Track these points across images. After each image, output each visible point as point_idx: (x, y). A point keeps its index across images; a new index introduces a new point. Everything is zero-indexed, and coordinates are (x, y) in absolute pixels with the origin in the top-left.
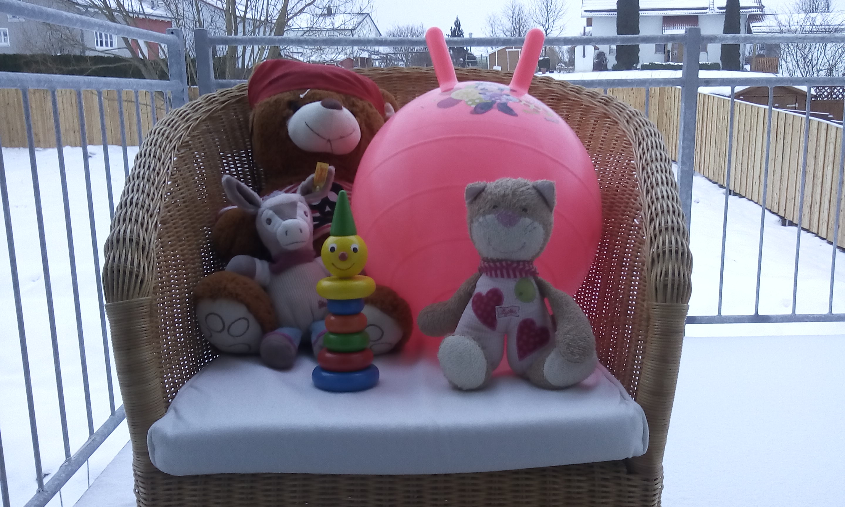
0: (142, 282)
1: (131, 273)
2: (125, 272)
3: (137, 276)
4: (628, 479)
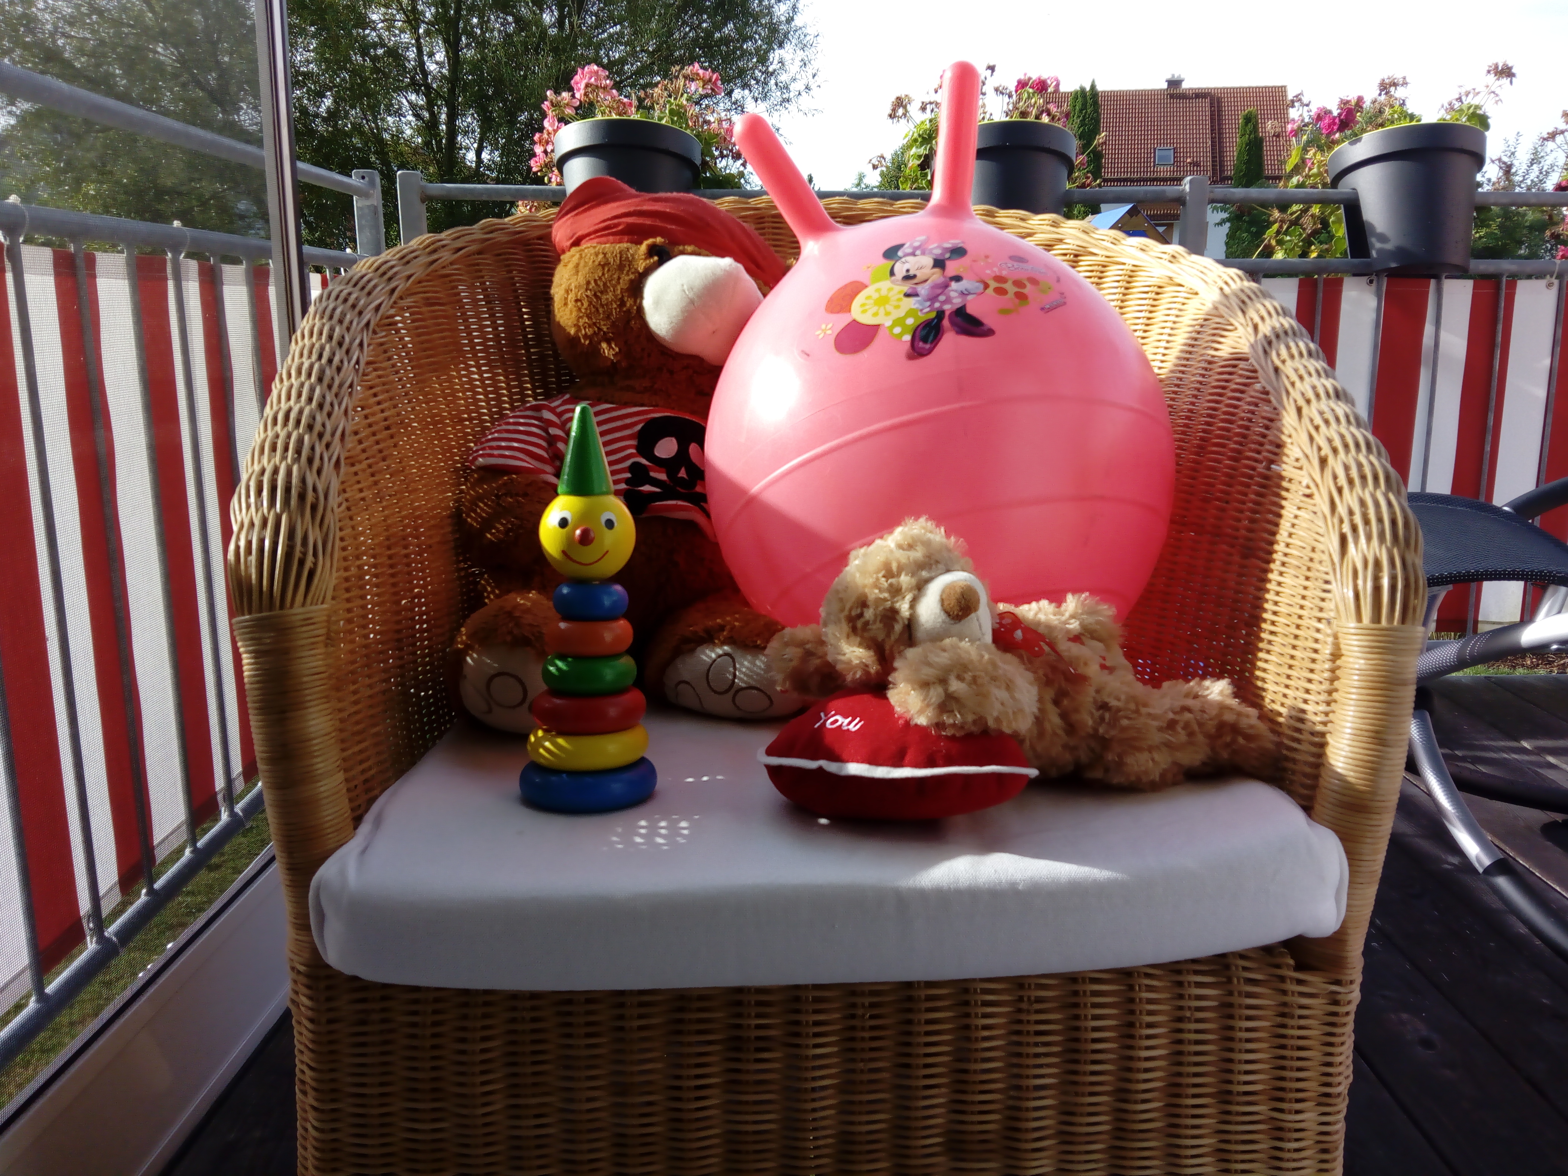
0: (312, 574)
2: (275, 552)
3: (302, 562)
4: (1300, 982)
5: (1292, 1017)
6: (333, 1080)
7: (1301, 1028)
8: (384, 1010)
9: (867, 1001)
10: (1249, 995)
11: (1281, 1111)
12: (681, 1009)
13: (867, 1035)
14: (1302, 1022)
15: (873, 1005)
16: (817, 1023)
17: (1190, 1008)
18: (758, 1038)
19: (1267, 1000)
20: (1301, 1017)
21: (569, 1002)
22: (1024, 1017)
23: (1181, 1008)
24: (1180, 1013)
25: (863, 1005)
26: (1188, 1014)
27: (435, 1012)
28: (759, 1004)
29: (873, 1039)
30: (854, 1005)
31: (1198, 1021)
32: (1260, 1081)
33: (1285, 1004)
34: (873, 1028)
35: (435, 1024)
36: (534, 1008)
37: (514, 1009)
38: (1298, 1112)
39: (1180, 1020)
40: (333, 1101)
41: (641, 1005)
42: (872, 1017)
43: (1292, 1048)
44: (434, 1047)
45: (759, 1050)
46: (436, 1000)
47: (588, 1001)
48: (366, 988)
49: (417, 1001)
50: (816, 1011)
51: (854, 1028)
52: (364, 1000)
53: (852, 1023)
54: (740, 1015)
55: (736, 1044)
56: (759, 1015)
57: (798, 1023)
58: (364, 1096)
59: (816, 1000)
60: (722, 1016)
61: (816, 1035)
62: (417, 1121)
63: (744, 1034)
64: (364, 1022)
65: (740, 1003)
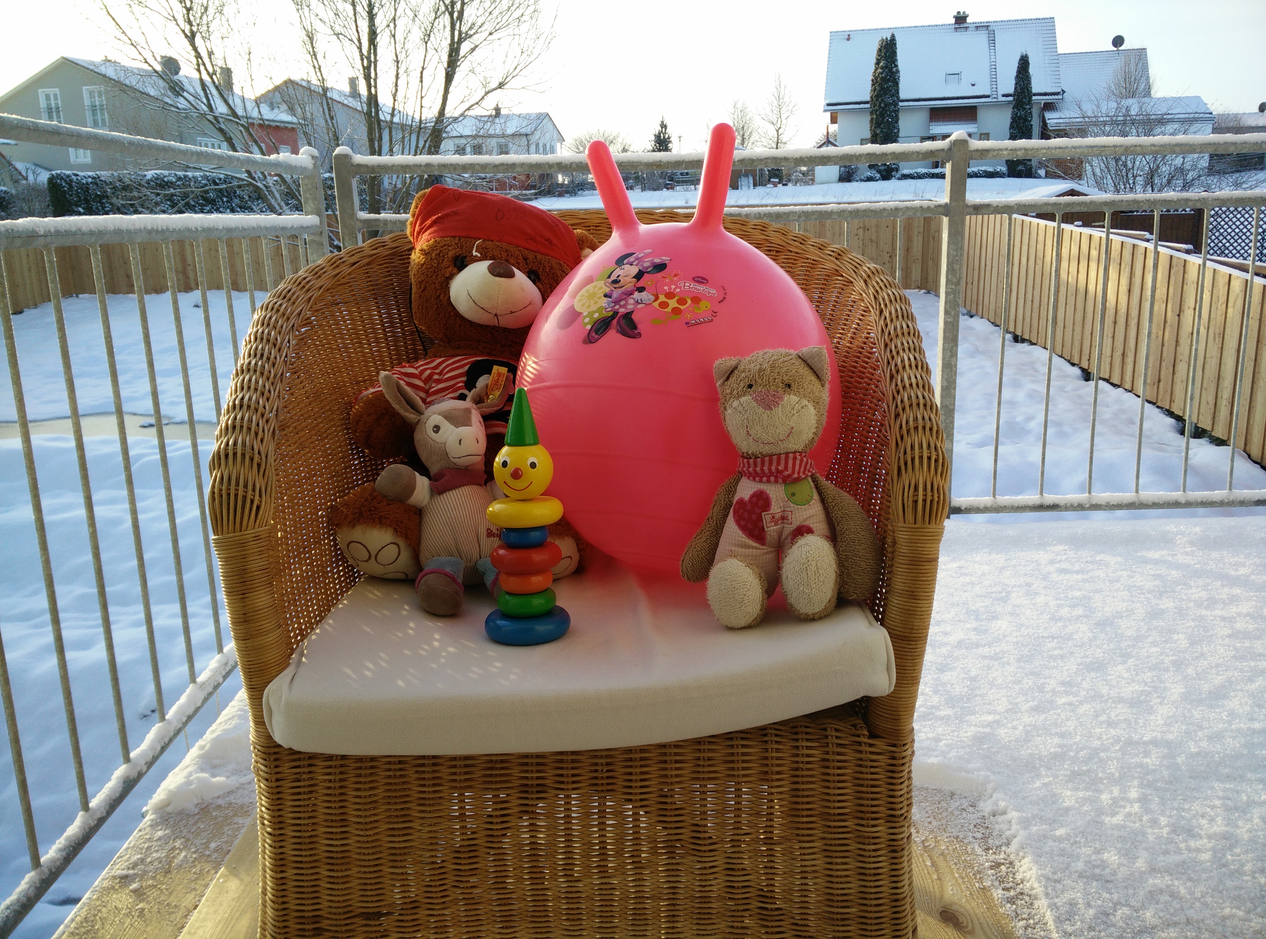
0: (258, 508)
1: (244, 496)
2: (236, 495)
3: (252, 502)
4: (871, 745)
5: (866, 767)
6: (280, 816)
7: (872, 773)
8: (310, 772)
9: (604, 761)
10: (839, 754)
11: (863, 825)
12: (491, 769)
13: (604, 782)
14: (872, 770)
15: (608, 764)
16: (573, 775)
17: (802, 762)
18: (538, 785)
19: (850, 755)
20: (871, 767)
21: (423, 765)
22: (701, 769)
23: (797, 762)
24: (796, 766)
25: (602, 764)
26: (801, 766)
27: (341, 773)
28: (538, 764)
29: (608, 784)
30: (596, 764)
32: (849, 807)
33: (861, 759)
34: (608, 778)
35: (341, 780)
36: (401, 769)
37: (390, 770)
38: (873, 826)
39: (797, 769)
40: (280, 829)
41: (466, 766)
42: (607, 771)
43: (867, 786)
44: (341, 794)
45: (538, 792)
46: (342, 766)
47: (434, 765)
48: (299, 759)
49: (330, 767)
50: (573, 768)
51: (596, 778)
52: (299, 767)
53: (595, 775)
54: (527, 771)
55: (525, 789)
56: (538, 771)
57: (562, 775)
58: (300, 825)
59: (573, 761)
60: (516, 772)
61: (573, 782)
62: (332, 839)
63: (529, 782)
64: (299, 781)
65: (526, 764)
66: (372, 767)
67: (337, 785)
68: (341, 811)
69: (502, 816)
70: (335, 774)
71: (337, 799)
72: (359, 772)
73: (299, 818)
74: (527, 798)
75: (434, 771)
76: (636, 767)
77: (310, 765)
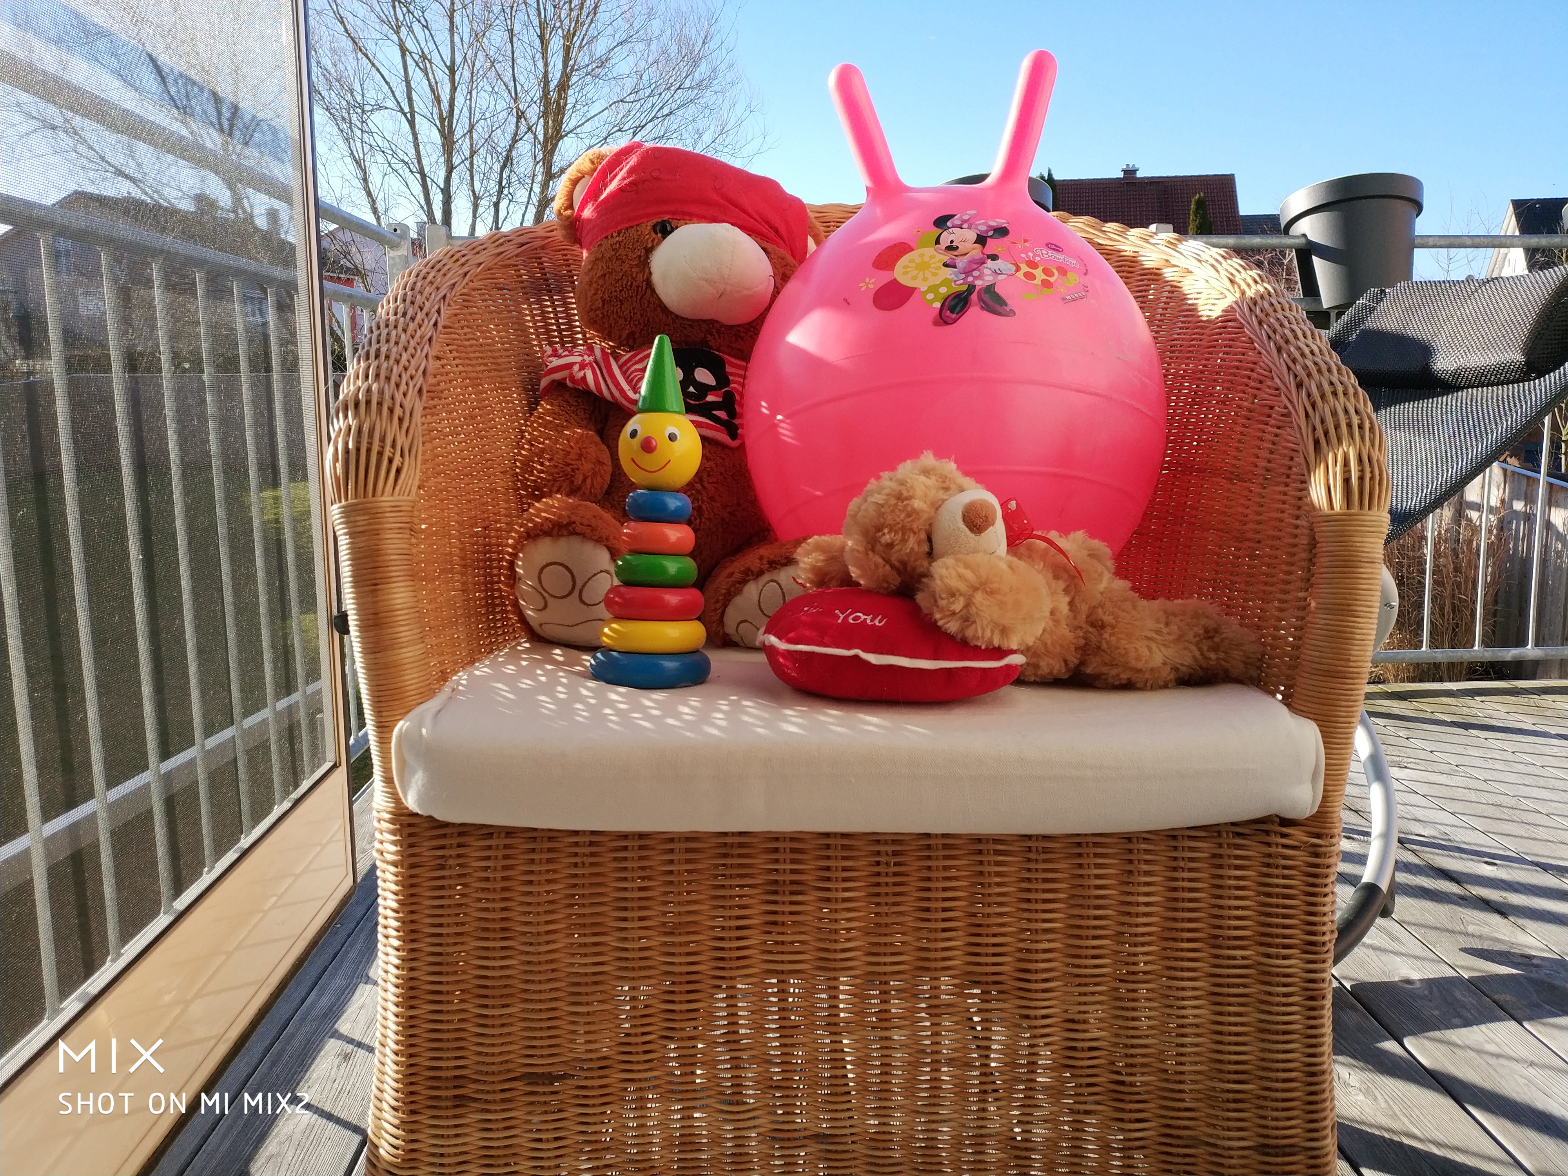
0: (398, 471)
1: (380, 454)
2: (369, 450)
3: (391, 461)
4: (1284, 836)
5: (1277, 867)
7: (1284, 877)
8: (459, 856)
9: (890, 848)
10: (1237, 847)
11: (1270, 957)
12: (725, 856)
13: (890, 880)
14: (1285, 872)
15: (895, 854)
16: (845, 869)
17: (1183, 859)
18: (792, 882)
19: (1254, 849)
20: (1284, 867)
21: (625, 848)
22: (1032, 866)
23: (1175, 859)
24: (1174, 864)
25: (887, 854)
26: (1182, 864)
27: (505, 857)
28: (793, 850)
29: (895, 884)
30: (879, 853)
31: (1191, 870)
32: (1247, 927)
33: (1270, 856)
34: (895, 874)
35: (505, 868)
36: (592, 854)
37: (576, 854)
38: (1284, 958)
39: (1175, 869)
40: (413, 941)
41: (688, 850)
42: (895, 864)
43: (1277, 897)
44: (504, 889)
45: (792, 893)
46: (506, 847)
47: (641, 848)
48: (444, 836)
49: (489, 848)
50: (844, 858)
51: (878, 874)
52: (443, 847)
53: (877, 869)
54: (777, 861)
55: (773, 888)
56: (793, 861)
57: (828, 869)
58: (440, 935)
59: (844, 847)
60: (761, 862)
61: (845, 880)
62: (487, 958)
63: (780, 878)
64: (442, 867)
65: (776, 850)
66: (550, 850)
67: (499, 875)
68: (504, 915)
69: (739, 928)
70: (496, 858)
71: (497, 896)
72: (532, 856)
73: (441, 925)
74: (775, 902)
75: (641, 858)
76: (937, 858)
77: (459, 846)
